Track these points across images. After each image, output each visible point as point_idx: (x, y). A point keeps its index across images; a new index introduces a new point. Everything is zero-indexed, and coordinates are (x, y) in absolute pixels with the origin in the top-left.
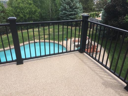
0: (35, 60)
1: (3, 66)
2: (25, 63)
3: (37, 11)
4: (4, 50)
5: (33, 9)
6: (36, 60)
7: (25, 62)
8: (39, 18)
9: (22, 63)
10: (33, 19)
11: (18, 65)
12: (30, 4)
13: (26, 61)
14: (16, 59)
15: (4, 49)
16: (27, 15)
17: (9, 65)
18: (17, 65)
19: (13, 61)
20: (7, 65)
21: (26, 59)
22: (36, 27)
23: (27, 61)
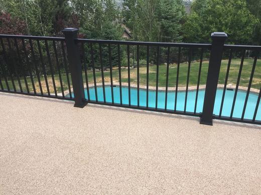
0: (237, 125)
1: (177, 117)
2: (217, 125)
3: (250, 22)
4: (166, 91)
5: (242, 19)
6: (240, 126)
7: (217, 122)
8: (251, 37)
9: (210, 123)
10: (236, 38)
11: (201, 125)
12: (240, 7)
13: (219, 123)
14: (202, 112)
15: (167, 89)
16: (226, 29)
17: (186, 118)
18: (200, 123)
19: (194, 114)
20: (184, 118)
21: (220, 117)
22: (239, 57)
23: (221, 123)
